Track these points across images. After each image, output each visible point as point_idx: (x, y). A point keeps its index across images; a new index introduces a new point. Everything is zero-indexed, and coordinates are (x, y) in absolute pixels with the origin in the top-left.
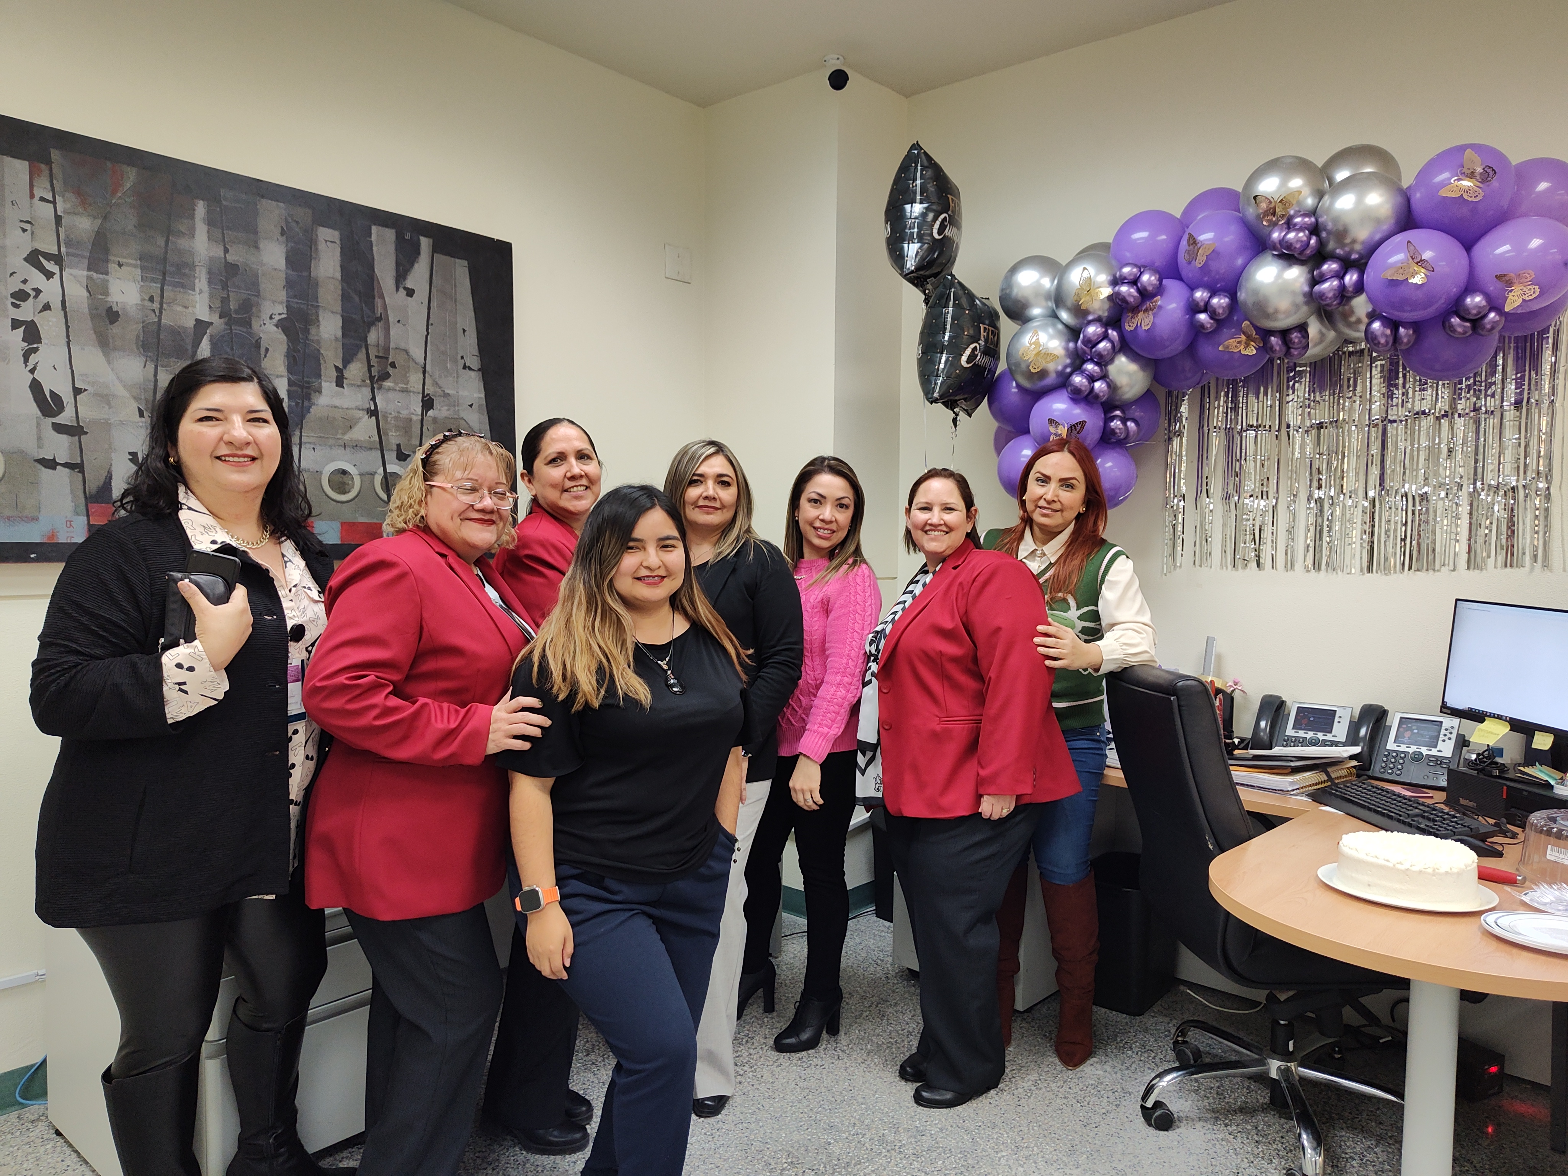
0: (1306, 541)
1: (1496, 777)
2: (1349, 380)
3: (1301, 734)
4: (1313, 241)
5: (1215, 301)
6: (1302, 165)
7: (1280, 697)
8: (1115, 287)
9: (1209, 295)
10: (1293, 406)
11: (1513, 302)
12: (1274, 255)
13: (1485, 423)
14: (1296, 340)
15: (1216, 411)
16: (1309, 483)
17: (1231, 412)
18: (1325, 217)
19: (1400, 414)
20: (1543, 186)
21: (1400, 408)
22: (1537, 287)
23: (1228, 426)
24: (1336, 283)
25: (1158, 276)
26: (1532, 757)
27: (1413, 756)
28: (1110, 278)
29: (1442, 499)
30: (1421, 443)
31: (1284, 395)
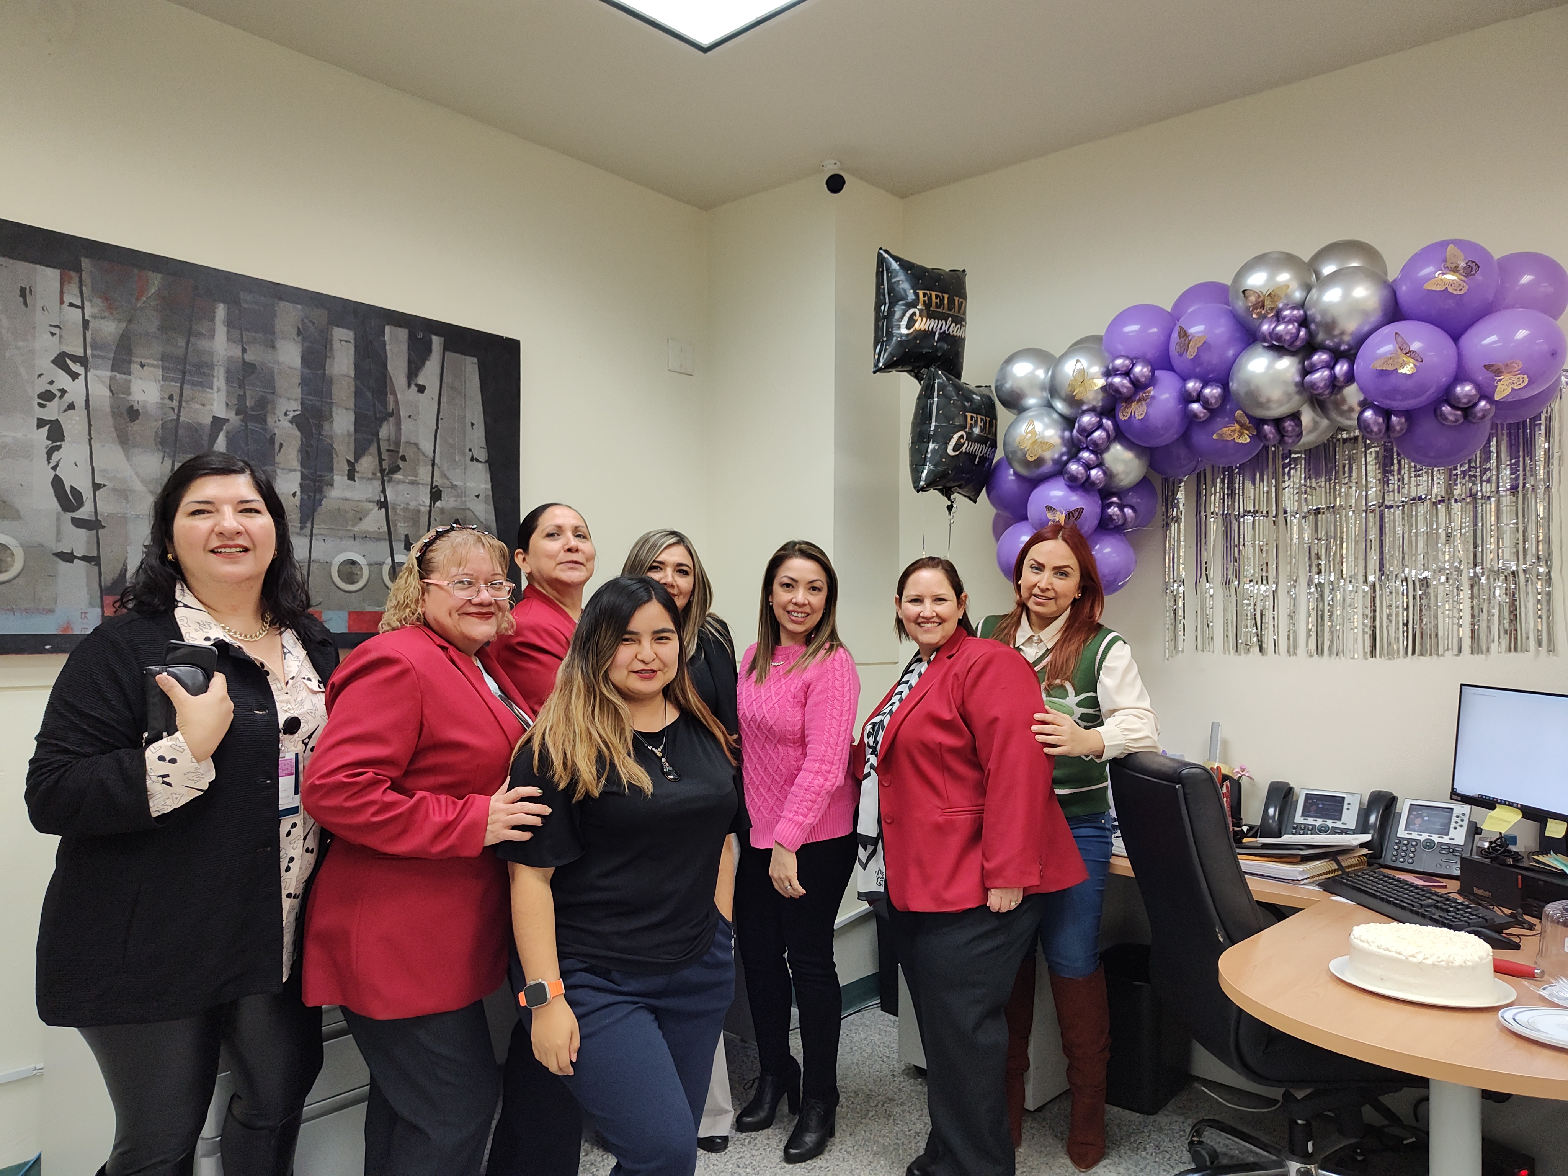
0: (1308, 626)
1: (1510, 866)
2: (1344, 467)
3: (1310, 821)
4: (1302, 333)
5: (1207, 391)
6: (1289, 260)
7: (1288, 784)
9: (1201, 385)
10: (1289, 492)
11: (1502, 391)
12: (1265, 347)
13: (1482, 509)
14: (1290, 429)
15: (1213, 497)
16: (1308, 569)
17: (1228, 498)
18: (1314, 310)
19: (1396, 499)
20: (1526, 279)
21: (1396, 494)
22: (1526, 376)
23: (1226, 512)
24: (1326, 373)
25: (1150, 368)
26: (1547, 845)
27: (1424, 844)
28: (1103, 369)
29: (1442, 583)
30: (1419, 528)
31: (1281, 482)
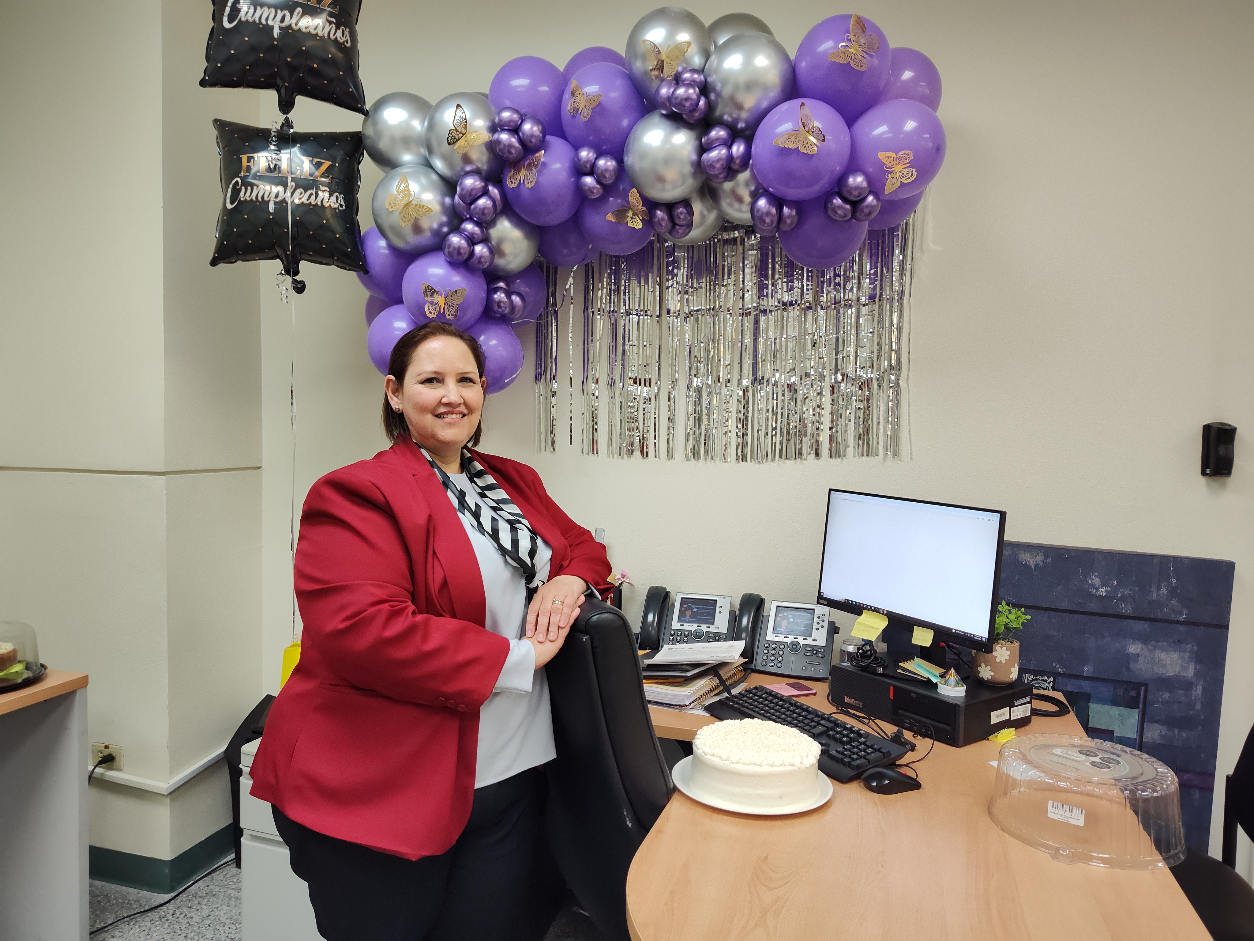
0: (686, 430)
1: (880, 675)
2: (724, 268)
3: (686, 626)
4: (702, 102)
5: (601, 162)
6: (689, 20)
7: (665, 589)
8: (493, 135)
9: (595, 156)
10: (672, 292)
11: (891, 185)
12: (663, 115)
13: (844, 316)
14: (682, 217)
15: (600, 292)
16: (688, 372)
17: (614, 293)
18: (714, 77)
20: (907, 75)
22: (914, 170)
23: (612, 309)
24: (724, 151)
25: (540, 128)
27: (791, 646)
28: (488, 123)
29: (807, 389)
30: (789, 334)
31: (665, 280)
